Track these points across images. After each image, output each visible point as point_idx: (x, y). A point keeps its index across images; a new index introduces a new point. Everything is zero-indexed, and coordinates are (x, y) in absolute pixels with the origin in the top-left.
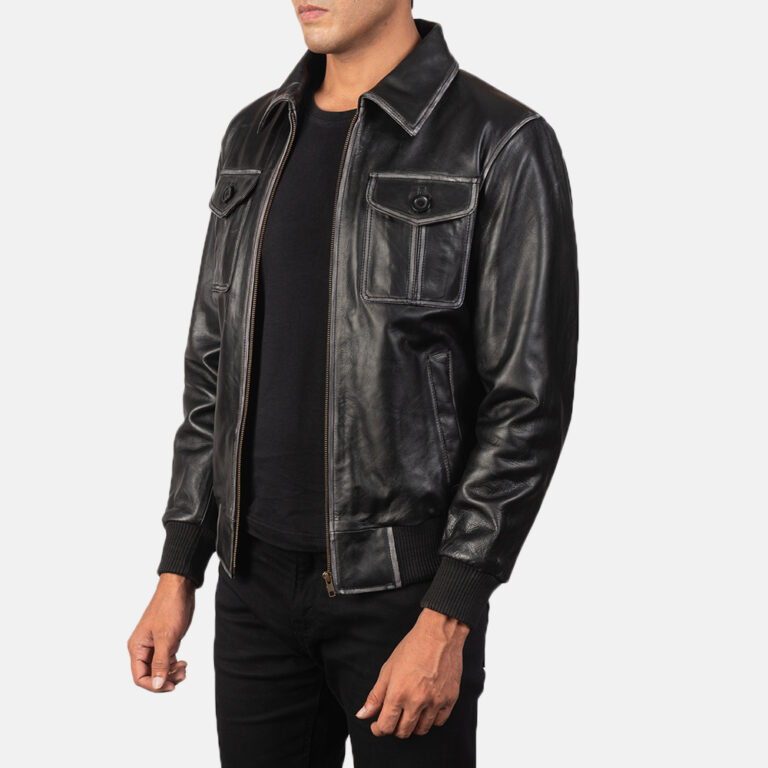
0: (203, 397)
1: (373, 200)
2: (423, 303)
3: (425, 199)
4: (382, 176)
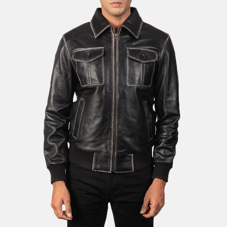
4: (130, 48)
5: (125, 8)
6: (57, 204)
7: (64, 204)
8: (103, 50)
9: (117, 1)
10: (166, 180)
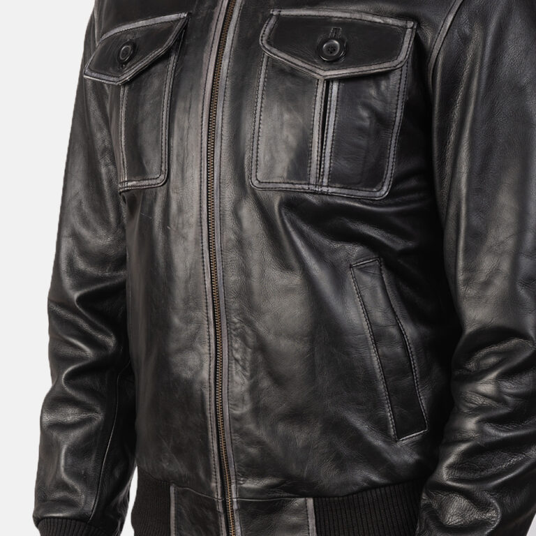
0: (78, 353)
1: (268, 43)
2: (331, 190)
3: (337, 42)
8: (178, 27)
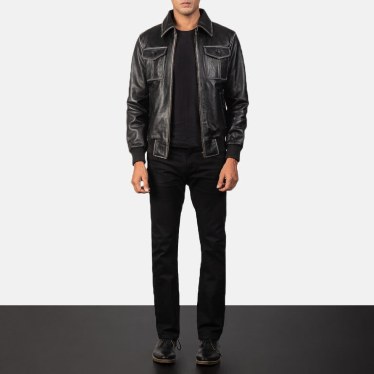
4: (207, 47)
5: (194, 8)
6: (136, 180)
7: (142, 181)
8: (166, 50)
9: (187, 1)
10: (238, 160)
